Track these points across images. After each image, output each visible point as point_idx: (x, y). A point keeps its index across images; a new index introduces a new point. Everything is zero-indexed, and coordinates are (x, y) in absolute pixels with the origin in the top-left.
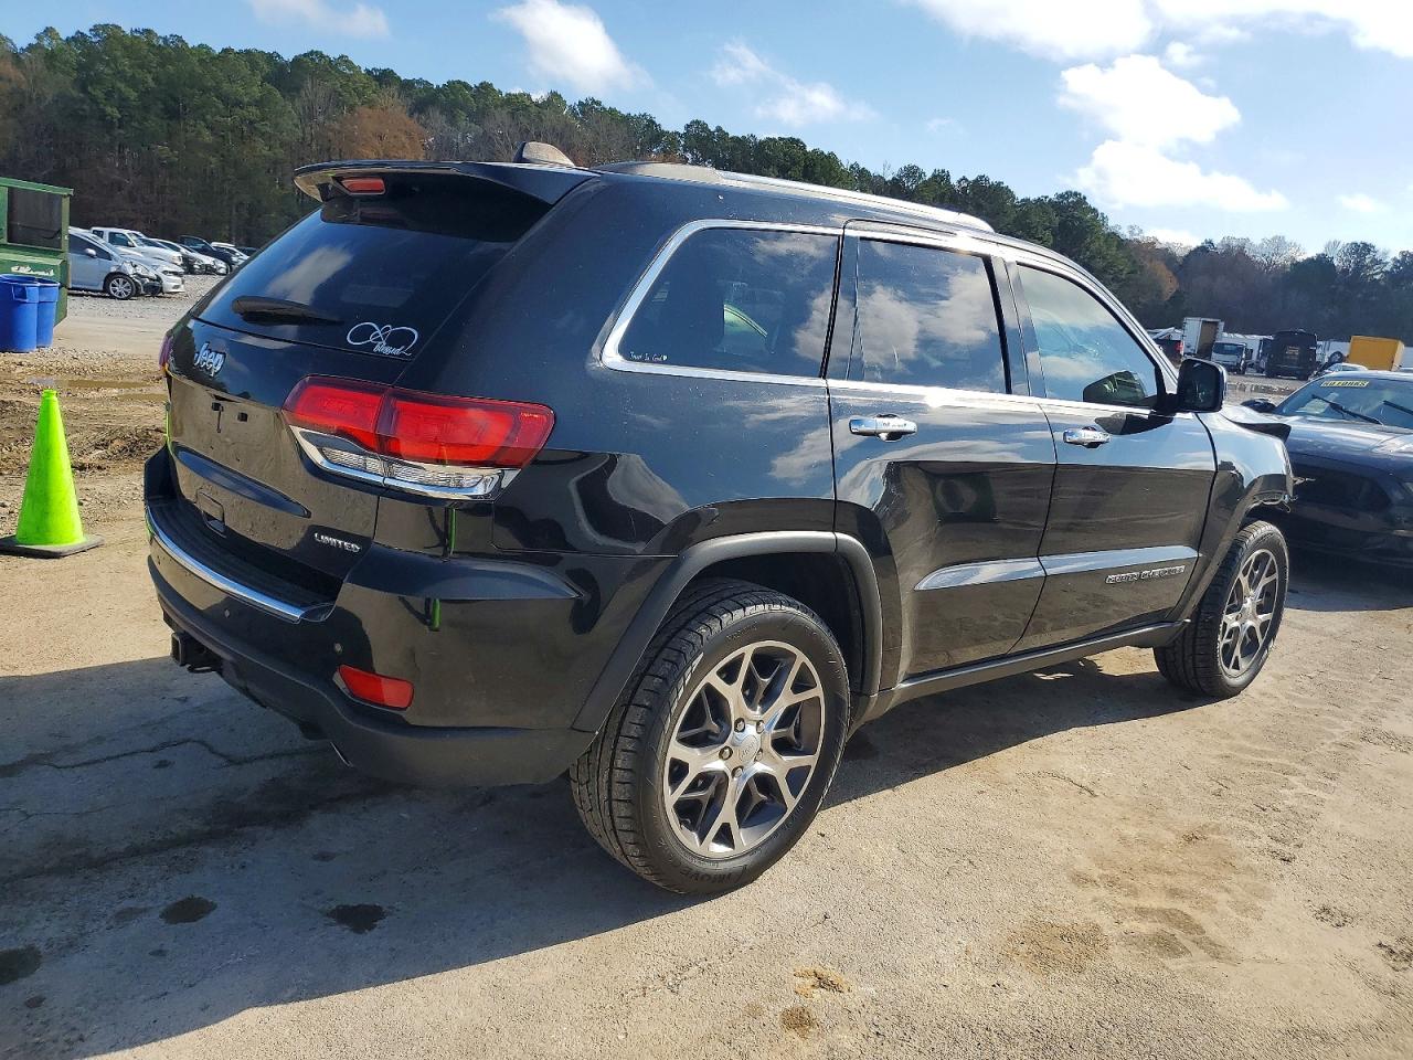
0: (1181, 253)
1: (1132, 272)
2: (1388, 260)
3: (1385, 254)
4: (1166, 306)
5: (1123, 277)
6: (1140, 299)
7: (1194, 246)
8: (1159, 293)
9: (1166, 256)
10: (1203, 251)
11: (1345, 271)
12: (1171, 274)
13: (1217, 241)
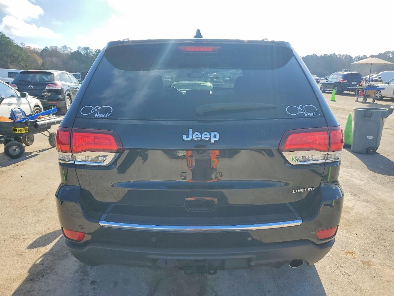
0: (40, 51)
1: (27, 57)
2: (93, 51)
3: (92, 50)
4: (41, 67)
5: (25, 59)
6: (32, 65)
7: (42, 49)
8: (37, 63)
9: (35, 52)
10: (45, 50)
11: (84, 55)
12: (39, 57)
13: (49, 47)
